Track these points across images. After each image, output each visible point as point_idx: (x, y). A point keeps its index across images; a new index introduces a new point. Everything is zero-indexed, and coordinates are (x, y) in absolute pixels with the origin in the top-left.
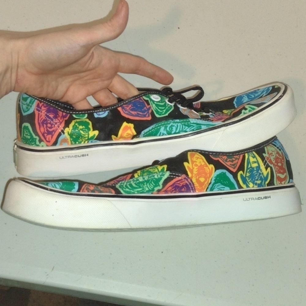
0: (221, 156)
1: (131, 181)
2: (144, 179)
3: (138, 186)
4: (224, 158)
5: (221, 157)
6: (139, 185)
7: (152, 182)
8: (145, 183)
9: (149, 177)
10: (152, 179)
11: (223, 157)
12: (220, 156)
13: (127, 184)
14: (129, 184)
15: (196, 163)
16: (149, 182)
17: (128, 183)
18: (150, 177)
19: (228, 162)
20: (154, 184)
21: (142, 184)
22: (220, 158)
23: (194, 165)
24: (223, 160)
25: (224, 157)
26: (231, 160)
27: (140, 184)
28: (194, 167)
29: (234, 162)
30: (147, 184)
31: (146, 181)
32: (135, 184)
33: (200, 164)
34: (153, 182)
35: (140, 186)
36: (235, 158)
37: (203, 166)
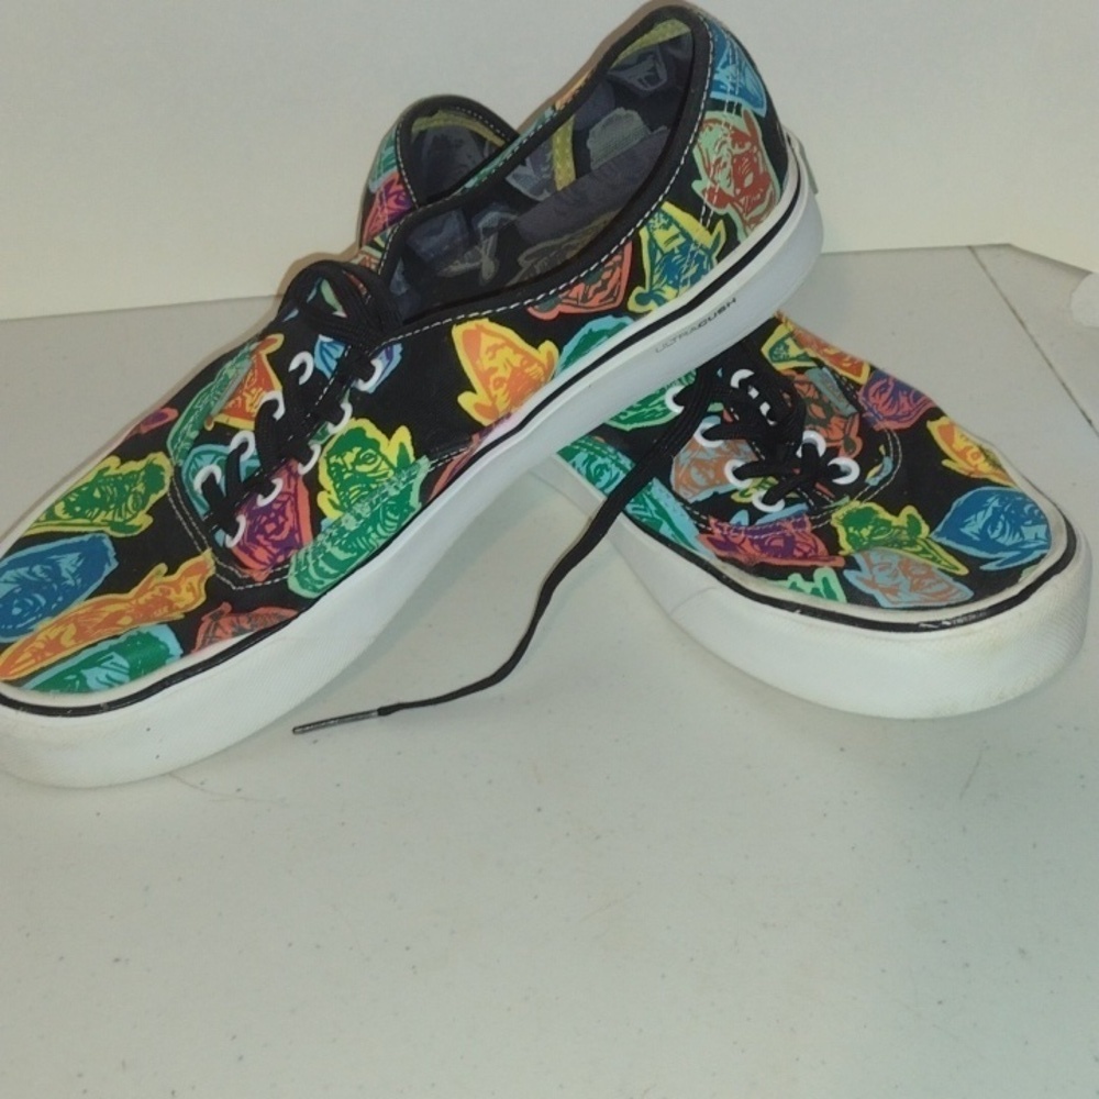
0: (565, 294)
1: (325, 543)
2: (358, 517)
3: (352, 551)
4: (575, 296)
5: (567, 297)
6: (355, 545)
7: (389, 514)
8: (370, 529)
9: (372, 506)
10: (385, 504)
11: (571, 295)
12: (560, 296)
13: (318, 561)
14: (323, 558)
15: (497, 375)
16: (379, 521)
17: (320, 557)
18: (374, 502)
19: (591, 299)
20: (396, 515)
21: (364, 539)
22: (564, 301)
23: (491, 386)
24: (575, 302)
25: (573, 294)
26: (599, 284)
27: (356, 543)
28: (494, 393)
29: (610, 285)
30: (375, 531)
31: (368, 522)
32: (341, 547)
33: (510, 369)
34: (392, 511)
35: (359, 547)
36: (608, 268)
37: (522, 368)
